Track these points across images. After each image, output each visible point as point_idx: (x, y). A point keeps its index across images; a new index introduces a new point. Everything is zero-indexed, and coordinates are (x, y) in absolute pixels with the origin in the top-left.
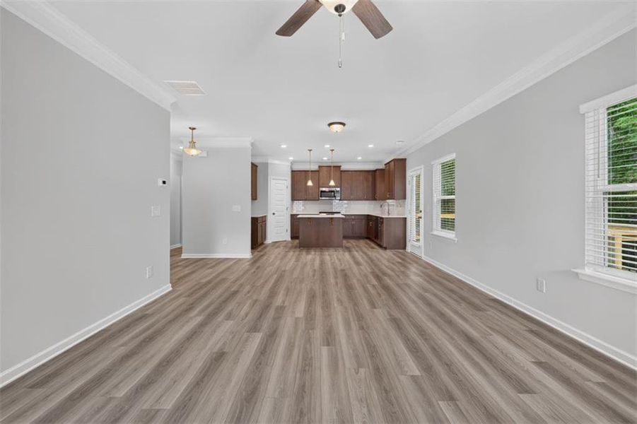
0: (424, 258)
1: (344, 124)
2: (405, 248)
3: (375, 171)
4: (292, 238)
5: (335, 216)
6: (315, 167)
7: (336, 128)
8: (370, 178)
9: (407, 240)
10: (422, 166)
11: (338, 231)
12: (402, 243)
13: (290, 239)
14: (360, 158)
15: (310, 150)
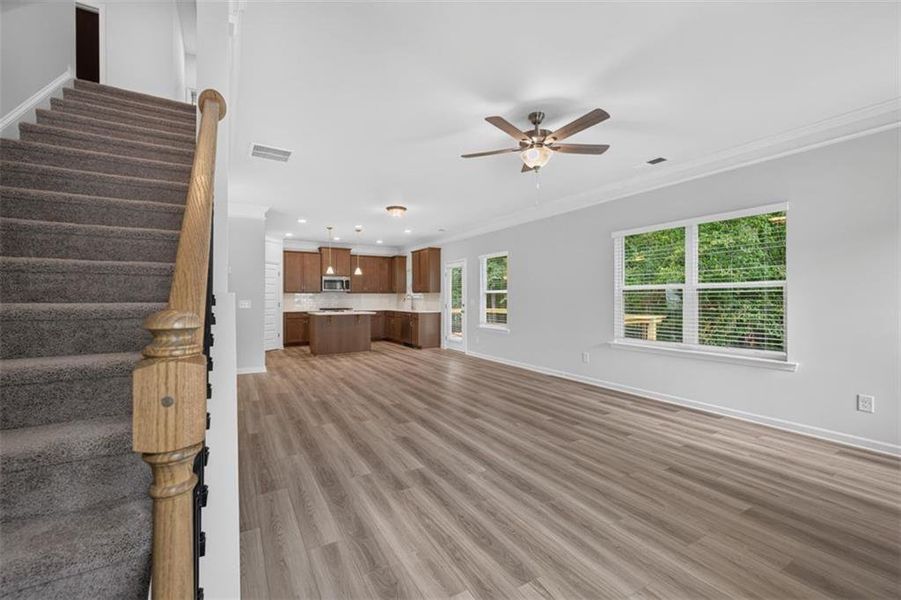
0: (468, 353)
1: (405, 209)
2: (439, 346)
3: (393, 258)
4: (285, 345)
5: (346, 313)
6: (314, 248)
7: (397, 213)
8: (386, 266)
9: (442, 337)
10: (465, 259)
11: (366, 331)
12: (436, 341)
13: (281, 347)
14: (379, 242)
15: (330, 228)
